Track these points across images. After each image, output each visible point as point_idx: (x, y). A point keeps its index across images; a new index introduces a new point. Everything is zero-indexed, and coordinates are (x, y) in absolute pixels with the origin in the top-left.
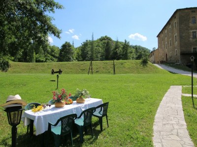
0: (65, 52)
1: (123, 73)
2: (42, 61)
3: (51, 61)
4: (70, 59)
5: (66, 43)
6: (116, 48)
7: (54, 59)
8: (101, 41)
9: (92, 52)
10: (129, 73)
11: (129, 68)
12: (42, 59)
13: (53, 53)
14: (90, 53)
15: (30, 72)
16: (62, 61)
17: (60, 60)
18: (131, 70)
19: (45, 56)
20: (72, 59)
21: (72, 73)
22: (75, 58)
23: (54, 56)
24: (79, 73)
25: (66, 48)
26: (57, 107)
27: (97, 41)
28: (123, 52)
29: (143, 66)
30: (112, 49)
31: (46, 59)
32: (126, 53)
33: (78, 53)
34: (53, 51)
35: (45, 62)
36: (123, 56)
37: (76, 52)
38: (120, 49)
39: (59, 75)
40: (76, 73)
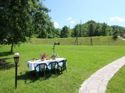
0: (64, 32)
1: (98, 45)
2: (51, 38)
3: (56, 37)
4: (67, 36)
5: (65, 26)
6: (97, 28)
7: (58, 36)
8: (88, 23)
9: (80, 31)
10: (102, 45)
11: (103, 42)
12: (51, 37)
13: (58, 33)
14: (79, 32)
15: (44, 44)
16: (62, 38)
17: (61, 37)
18: (104, 43)
19: (53, 35)
20: (68, 36)
21: (66, 44)
22: (70, 36)
23: (58, 35)
24: (70, 44)
25: (65, 29)
26: (42, 61)
27: (85, 24)
28: (103, 31)
29: (114, 40)
30: (94, 29)
31: (54, 36)
32: (104, 31)
33: (72, 32)
34: (57, 31)
35: (53, 38)
36: (102, 33)
37: (70, 32)
38: (100, 29)
39: (55, 46)
40: (68, 45)
